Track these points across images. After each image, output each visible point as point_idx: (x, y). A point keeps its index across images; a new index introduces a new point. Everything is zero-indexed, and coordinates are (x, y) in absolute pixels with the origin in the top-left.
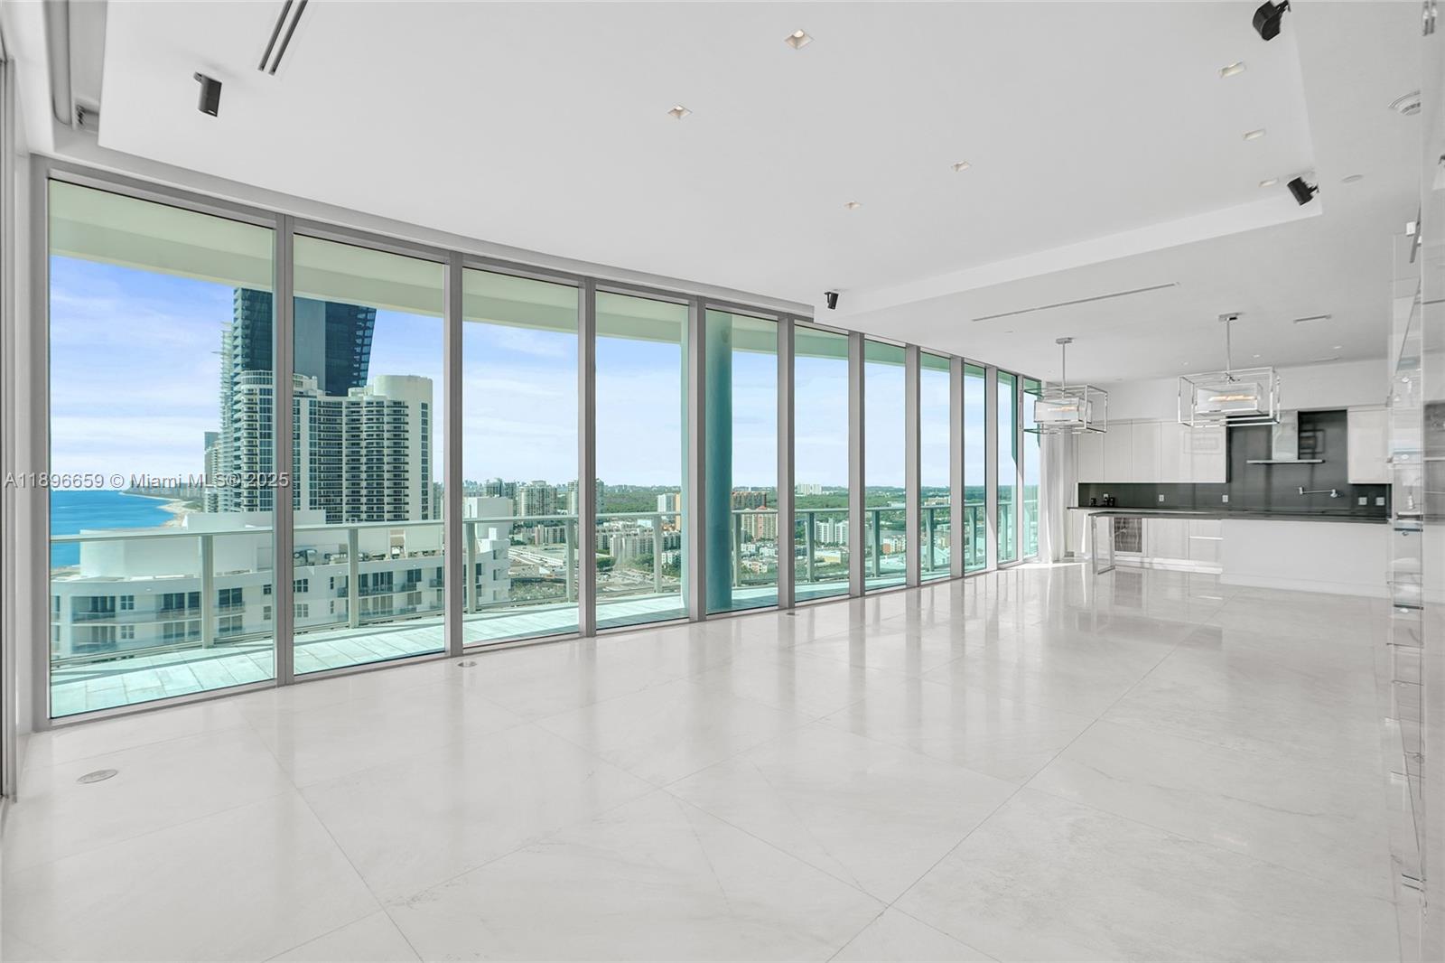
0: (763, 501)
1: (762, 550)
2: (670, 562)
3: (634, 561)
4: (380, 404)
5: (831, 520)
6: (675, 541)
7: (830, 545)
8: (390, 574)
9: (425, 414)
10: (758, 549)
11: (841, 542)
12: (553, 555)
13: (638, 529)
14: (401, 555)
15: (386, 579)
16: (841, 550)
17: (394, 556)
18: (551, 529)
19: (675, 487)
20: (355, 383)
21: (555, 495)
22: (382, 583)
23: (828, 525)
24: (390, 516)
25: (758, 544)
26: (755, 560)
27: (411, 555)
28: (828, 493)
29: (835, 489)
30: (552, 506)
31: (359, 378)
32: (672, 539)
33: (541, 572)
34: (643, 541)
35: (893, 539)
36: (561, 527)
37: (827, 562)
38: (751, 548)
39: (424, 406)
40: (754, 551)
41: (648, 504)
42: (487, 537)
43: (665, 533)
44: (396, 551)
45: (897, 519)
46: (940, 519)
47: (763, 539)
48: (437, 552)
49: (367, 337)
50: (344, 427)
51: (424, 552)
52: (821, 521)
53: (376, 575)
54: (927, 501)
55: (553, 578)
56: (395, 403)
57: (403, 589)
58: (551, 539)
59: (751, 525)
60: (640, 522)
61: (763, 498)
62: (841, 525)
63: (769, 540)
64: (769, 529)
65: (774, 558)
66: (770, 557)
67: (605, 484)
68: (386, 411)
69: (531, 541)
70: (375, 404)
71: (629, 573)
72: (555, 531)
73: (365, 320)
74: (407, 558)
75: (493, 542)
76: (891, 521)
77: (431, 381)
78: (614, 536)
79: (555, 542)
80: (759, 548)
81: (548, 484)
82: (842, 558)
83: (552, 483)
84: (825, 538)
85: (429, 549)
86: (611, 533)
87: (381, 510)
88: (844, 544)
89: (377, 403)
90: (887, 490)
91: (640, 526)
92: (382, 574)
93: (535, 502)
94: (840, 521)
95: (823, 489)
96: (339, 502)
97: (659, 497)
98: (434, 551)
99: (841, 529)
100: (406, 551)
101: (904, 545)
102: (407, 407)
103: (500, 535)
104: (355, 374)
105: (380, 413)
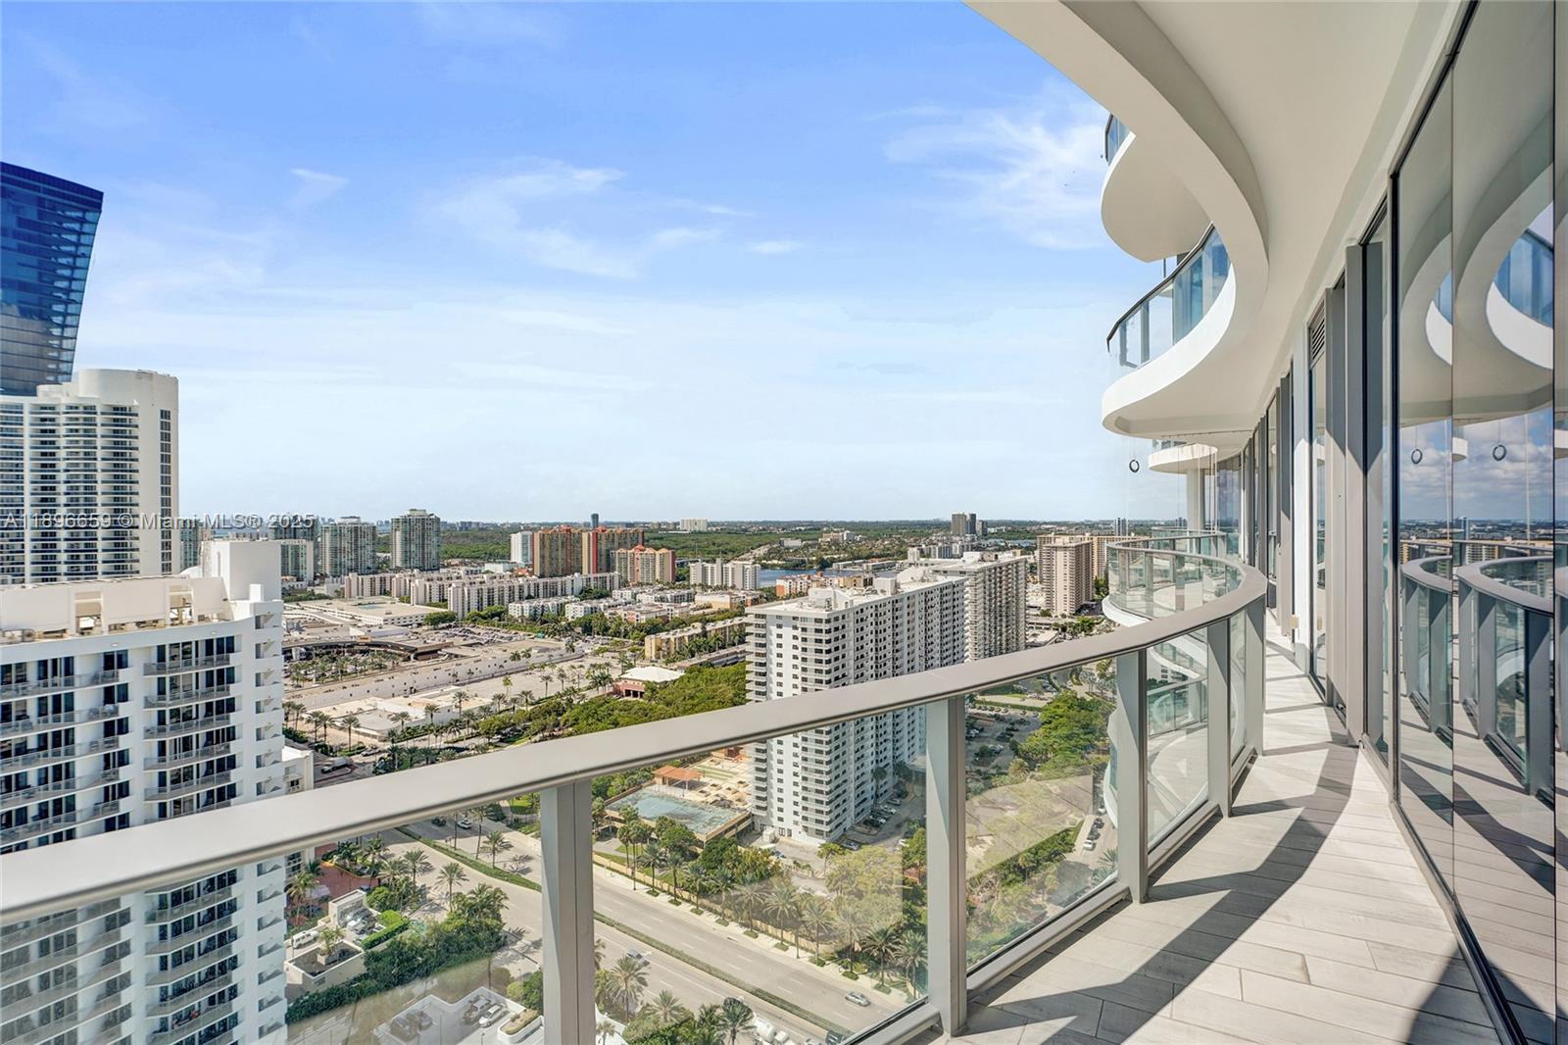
0: (640, 540)
1: (639, 597)
2: (527, 614)
3: (478, 615)
4: (90, 409)
5: (718, 560)
6: (532, 589)
7: (718, 588)
8: (69, 661)
9: (165, 426)
10: (634, 596)
11: (730, 585)
12: (371, 611)
13: (485, 576)
14: (96, 630)
15: (61, 667)
16: (730, 594)
17: (83, 632)
18: (367, 579)
19: (533, 524)
20: (51, 378)
21: (374, 535)
22: (55, 674)
23: (715, 566)
24: (109, 567)
25: (635, 590)
26: (631, 609)
27: (114, 628)
28: (714, 529)
29: (723, 524)
30: (370, 548)
31: (57, 372)
32: (529, 587)
33: (351, 634)
34: (490, 591)
35: (787, 579)
36: (382, 575)
37: (715, 609)
38: (627, 594)
39: (165, 414)
40: (629, 598)
41: (498, 544)
42: (247, 598)
43: (520, 579)
44: (86, 623)
45: (790, 558)
46: (835, 557)
47: (640, 584)
48: (161, 623)
49: (72, 315)
50: (27, 442)
51: (138, 624)
52: (707, 562)
53: (43, 664)
54: (822, 537)
55: (369, 641)
56: (116, 409)
57: (95, 680)
58: (367, 590)
59: (626, 568)
60: (488, 567)
61: (640, 535)
62: (729, 565)
63: (647, 584)
64: (648, 572)
65: (653, 605)
66: (648, 605)
67: (441, 520)
68: (99, 419)
69: (340, 594)
70: (81, 409)
71: (472, 630)
72: (373, 581)
73: (68, 291)
74: (106, 634)
75: (255, 606)
76: (784, 560)
77: (175, 381)
78: (454, 585)
79: (373, 593)
80: (636, 594)
81: (362, 521)
82: (731, 603)
83: (370, 518)
84: (712, 581)
85: (148, 618)
86: (450, 582)
87: (91, 559)
88: (733, 587)
89: (85, 408)
90: (777, 524)
91: (487, 572)
92: (55, 661)
93: (345, 544)
94: (729, 561)
95: (709, 525)
96: (19, 549)
97: (513, 535)
98: (156, 621)
99: (730, 570)
100: (105, 622)
101: (799, 586)
102: (137, 415)
103: (267, 595)
104: (52, 366)
105: (90, 422)
